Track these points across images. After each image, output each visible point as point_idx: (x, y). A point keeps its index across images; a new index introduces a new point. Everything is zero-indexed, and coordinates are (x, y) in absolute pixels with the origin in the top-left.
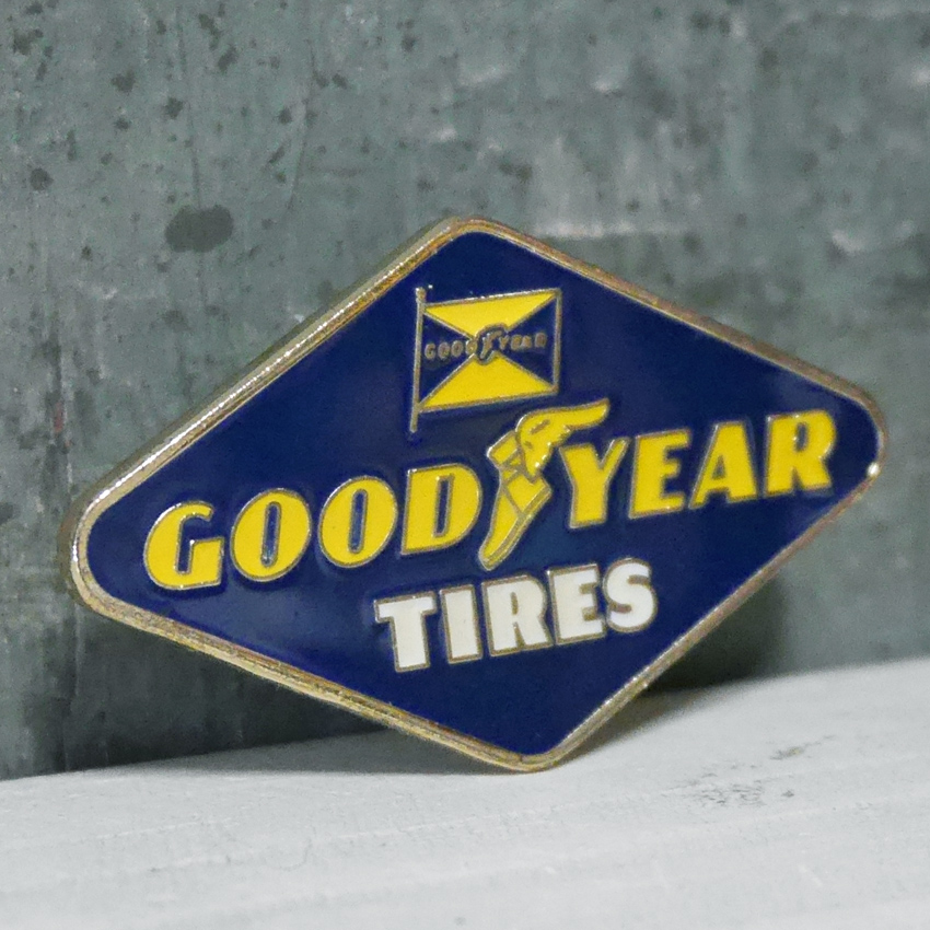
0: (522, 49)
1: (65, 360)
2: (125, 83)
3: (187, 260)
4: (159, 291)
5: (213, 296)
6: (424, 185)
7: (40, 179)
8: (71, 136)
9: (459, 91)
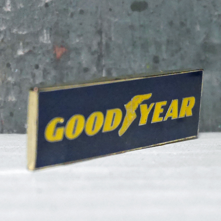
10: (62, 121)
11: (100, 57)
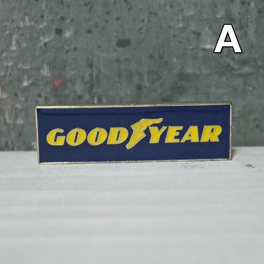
0: (199, 8)
1: (94, 68)
2: (108, 13)
3: (121, 49)
4: (115, 55)
5: (126, 57)
6: (174, 36)
7: (89, 31)
8: (96, 23)
9: (183, 17)
10: (62, 131)
11: (92, 86)
